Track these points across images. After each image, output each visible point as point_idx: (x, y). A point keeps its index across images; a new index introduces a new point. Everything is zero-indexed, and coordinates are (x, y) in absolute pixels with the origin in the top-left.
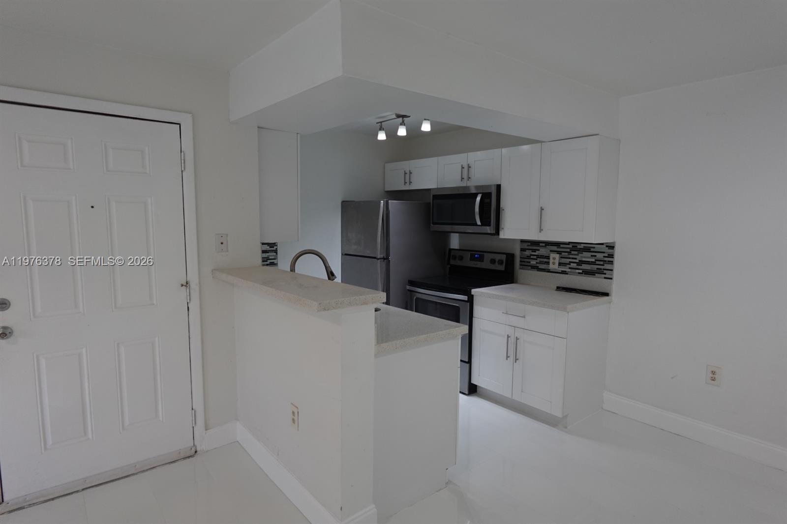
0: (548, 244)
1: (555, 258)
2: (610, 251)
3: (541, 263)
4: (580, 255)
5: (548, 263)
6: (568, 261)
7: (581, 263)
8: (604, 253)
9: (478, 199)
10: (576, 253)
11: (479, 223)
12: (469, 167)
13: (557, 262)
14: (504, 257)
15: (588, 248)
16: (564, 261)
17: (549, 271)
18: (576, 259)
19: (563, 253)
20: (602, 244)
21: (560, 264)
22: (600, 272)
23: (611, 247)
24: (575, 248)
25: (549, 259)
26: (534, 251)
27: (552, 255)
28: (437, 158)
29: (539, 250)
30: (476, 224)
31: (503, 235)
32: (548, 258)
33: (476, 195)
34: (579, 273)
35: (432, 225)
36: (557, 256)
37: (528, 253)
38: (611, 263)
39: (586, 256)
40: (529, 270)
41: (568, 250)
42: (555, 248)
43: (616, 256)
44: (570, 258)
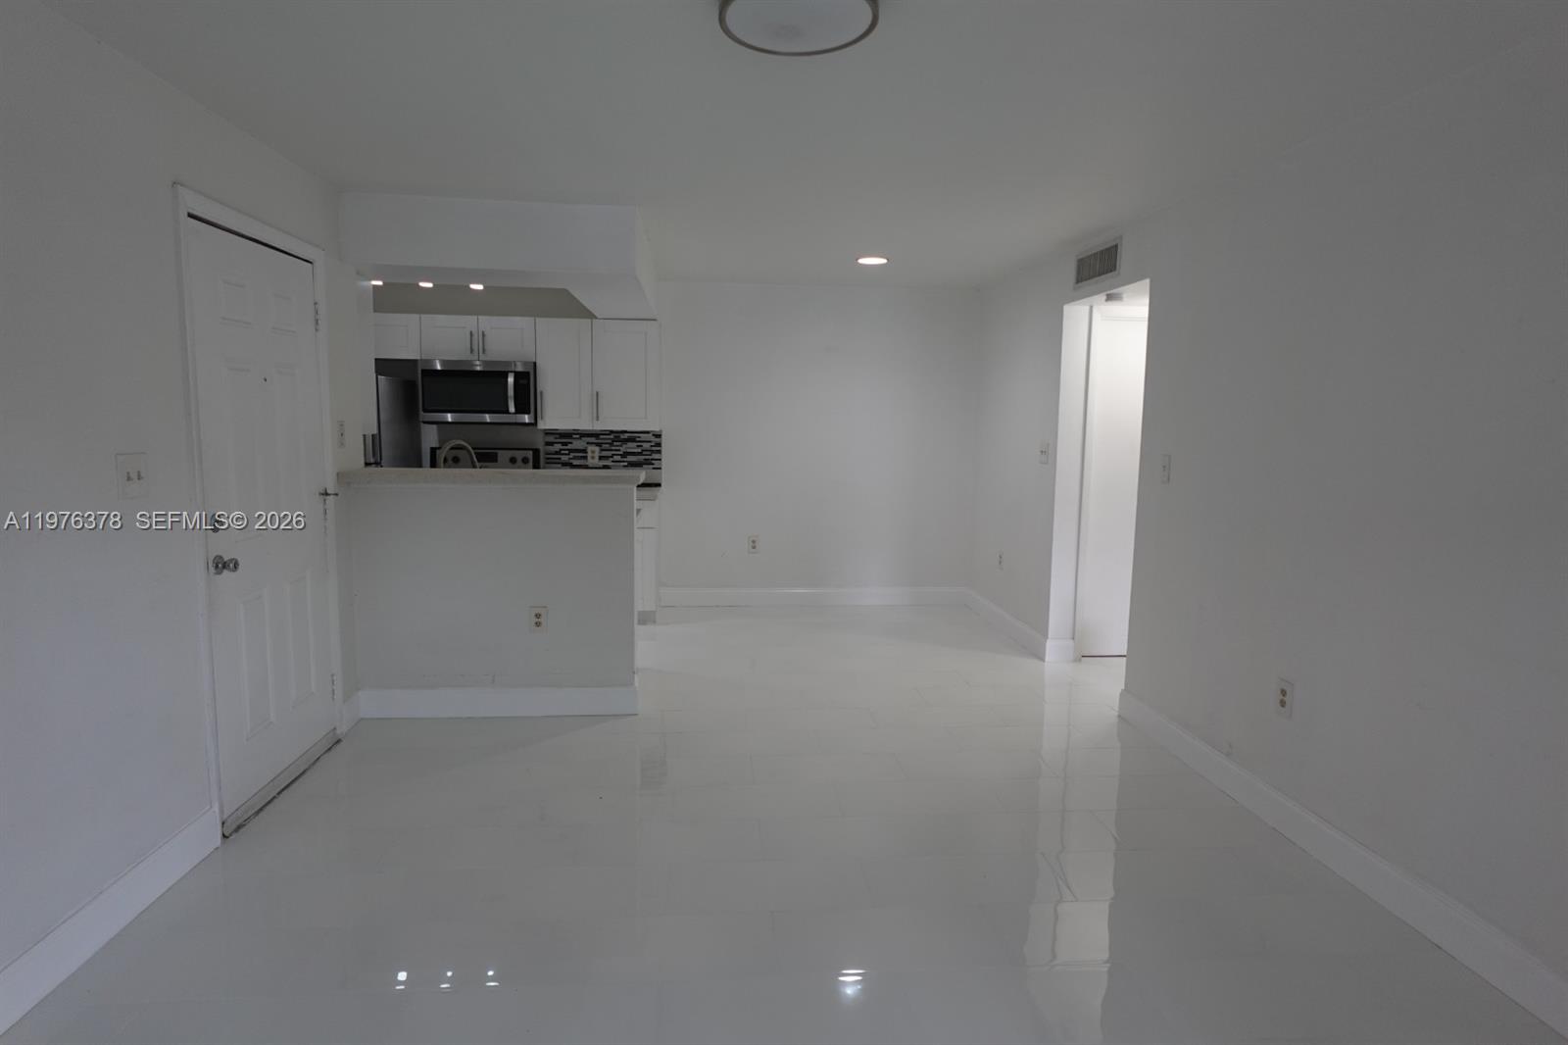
0: (583, 435)
1: (594, 452)
2: (657, 440)
3: (575, 458)
4: (624, 446)
5: (585, 458)
6: (609, 453)
7: (626, 454)
8: (650, 442)
9: (511, 380)
10: (618, 443)
11: (512, 409)
12: (484, 335)
13: (597, 455)
14: (530, 454)
15: (631, 437)
16: (604, 453)
17: (586, 467)
18: (619, 450)
19: (604, 445)
20: (648, 432)
21: (601, 458)
22: (648, 462)
23: (659, 436)
24: (619, 437)
25: (586, 453)
26: (565, 444)
27: (590, 448)
28: (416, 316)
29: (571, 443)
30: (507, 412)
31: (542, 425)
32: (584, 451)
33: (505, 375)
34: (625, 466)
35: (422, 413)
36: (597, 449)
37: (558, 447)
38: (659, 452)
39: (631, 447)
40: (559, 468)
41: (610, 441)
42: (593, 440)
43: (663, 445)
44: (612, 450)
